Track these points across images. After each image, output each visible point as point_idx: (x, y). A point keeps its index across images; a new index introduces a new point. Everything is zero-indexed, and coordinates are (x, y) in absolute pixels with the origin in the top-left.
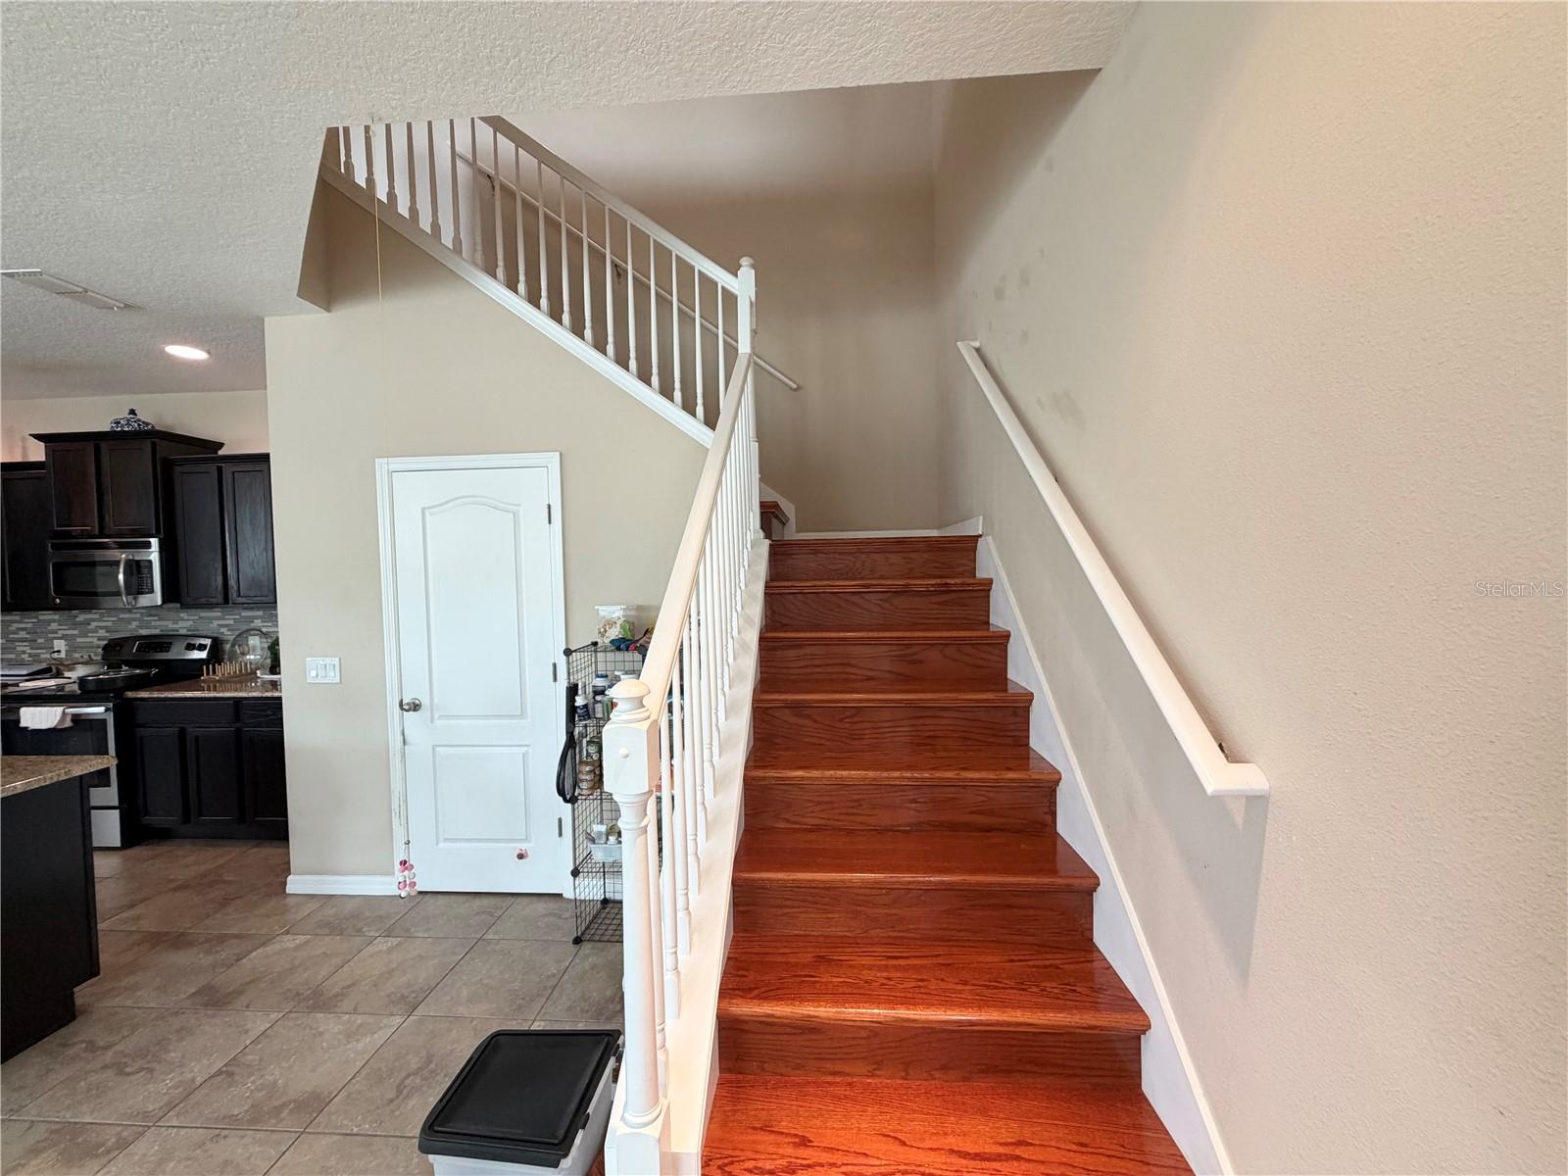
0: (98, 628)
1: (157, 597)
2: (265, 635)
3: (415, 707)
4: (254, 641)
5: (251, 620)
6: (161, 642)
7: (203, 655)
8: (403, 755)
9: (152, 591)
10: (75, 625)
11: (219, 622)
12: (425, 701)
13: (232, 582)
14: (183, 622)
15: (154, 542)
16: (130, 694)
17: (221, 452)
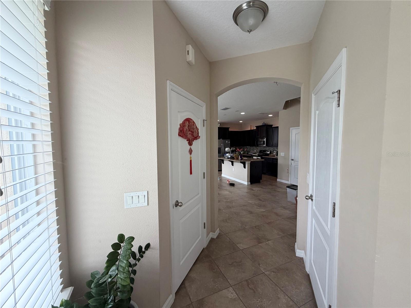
0: (259, 149)
1: (265, 145)
2: (276, 151)
3: (293, 160)
4: (275, 152)
5: (274, 149)
6: (265, 151)
7: (269, 153)
8: (291, 166)
9: (265, 144)
10: (257, 148)
11: (271, 149)
12: (294, 159)
13: (273, 143)
14: (267, 149)
15: (265, 138)
16: (263, 156)
17: (273, 126)
